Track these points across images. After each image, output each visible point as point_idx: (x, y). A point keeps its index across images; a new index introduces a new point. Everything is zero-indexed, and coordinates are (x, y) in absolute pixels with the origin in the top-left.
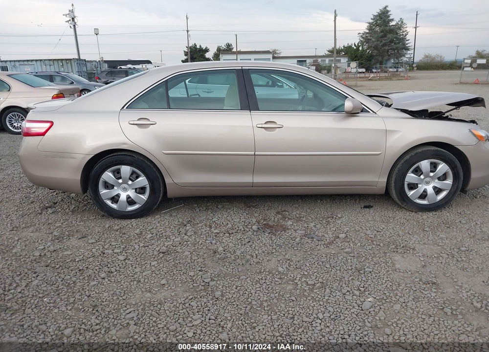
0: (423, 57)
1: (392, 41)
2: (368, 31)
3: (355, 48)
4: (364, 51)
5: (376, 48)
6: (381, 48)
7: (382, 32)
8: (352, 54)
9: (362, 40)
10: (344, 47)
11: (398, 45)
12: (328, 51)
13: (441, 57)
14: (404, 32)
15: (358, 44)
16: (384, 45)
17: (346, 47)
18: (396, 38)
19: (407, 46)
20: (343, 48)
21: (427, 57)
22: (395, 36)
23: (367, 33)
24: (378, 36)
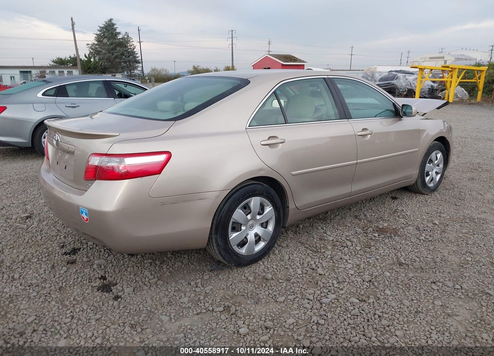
0: (150, 70)
1: (123, 54)
2: (96, 43)
3: (86, 59)
4: (97, 63)
5: (109, 60)
6: (113, 61)
7: (111, 44)
8: (84, 66)
9: (92, 51)
10: (70, 57)
11: (128, 58)
12: (53, 62)
13: (166, 70)
14: (131, 46)
15: (89, 55)
16: (116, 57)
17: (73, 59)
18: (126, 51)
19: (137, 59)
20: (69, 59)
21: (153, 70)
22: (125, 49)
23: (96, 45)
24: (109, 48)
